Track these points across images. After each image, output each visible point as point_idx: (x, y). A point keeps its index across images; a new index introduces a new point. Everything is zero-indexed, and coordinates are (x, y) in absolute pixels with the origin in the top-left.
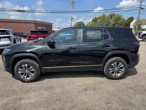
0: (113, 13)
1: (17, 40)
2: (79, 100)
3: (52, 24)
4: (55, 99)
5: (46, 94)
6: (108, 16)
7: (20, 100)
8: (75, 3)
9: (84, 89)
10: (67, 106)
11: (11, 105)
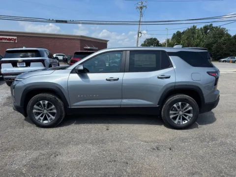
0: (209, 24)
1: (54, 65)
2: (145, 164)
3: (107, 41)
4: (108, 159)
5: (94, 150)
6: (201, 28)
7: (55, 156)
8: (144, 8)
9: (154, 147)
10: (126, 171)
11: (42, 162)
